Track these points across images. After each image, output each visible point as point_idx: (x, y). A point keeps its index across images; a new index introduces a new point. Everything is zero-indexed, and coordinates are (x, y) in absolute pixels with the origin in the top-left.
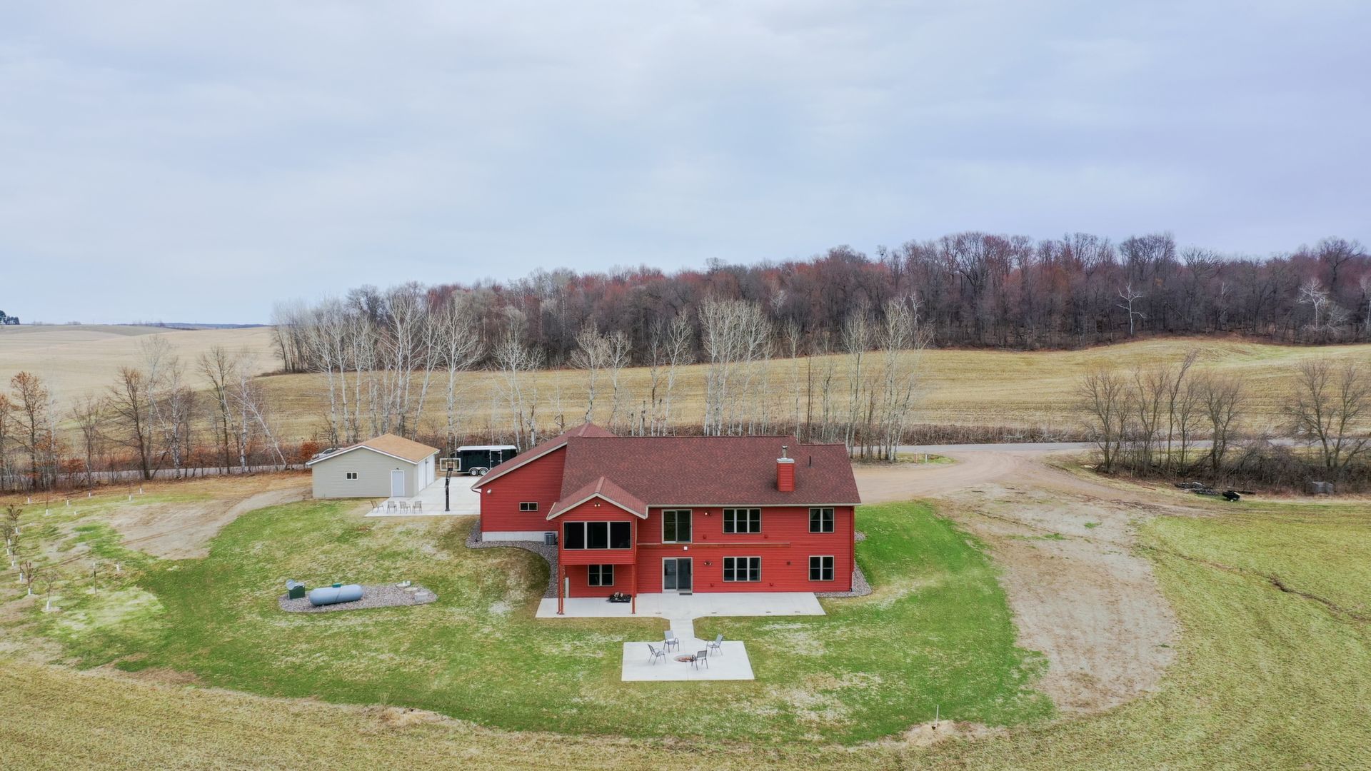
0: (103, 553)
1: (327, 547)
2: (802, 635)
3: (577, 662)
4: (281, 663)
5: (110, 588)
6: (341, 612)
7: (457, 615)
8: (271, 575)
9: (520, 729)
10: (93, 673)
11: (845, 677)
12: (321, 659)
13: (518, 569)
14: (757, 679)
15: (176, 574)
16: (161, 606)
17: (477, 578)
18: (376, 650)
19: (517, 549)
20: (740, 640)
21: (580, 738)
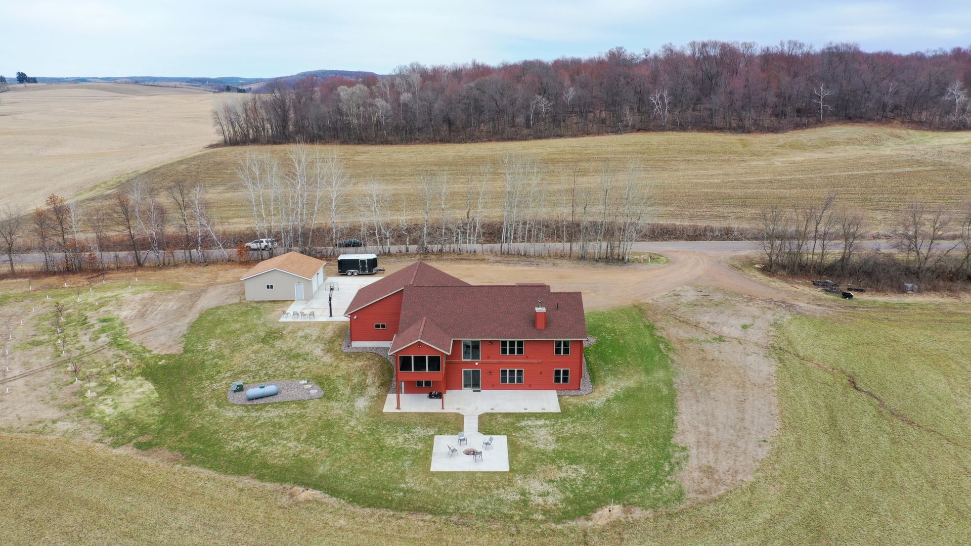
0: (119, 345)
1: (256, 347)
2: (544, 431)
3: (405, 452)
4: (230, 447)
5: (125, 377)
6: (266, 405)
7: (337, 409)
8: (222, 370)
9: (369, 506)
10: (120, 451)
11: (564, 469)
12: (254, 444)
13: (373, 371)
14: (511, 470)
15: (164, 367)
16: (156, 395)
17: (347, 378)
18: (286, 439)
19: (374, 354)
20: (505, 434)
21: (403, 515)
